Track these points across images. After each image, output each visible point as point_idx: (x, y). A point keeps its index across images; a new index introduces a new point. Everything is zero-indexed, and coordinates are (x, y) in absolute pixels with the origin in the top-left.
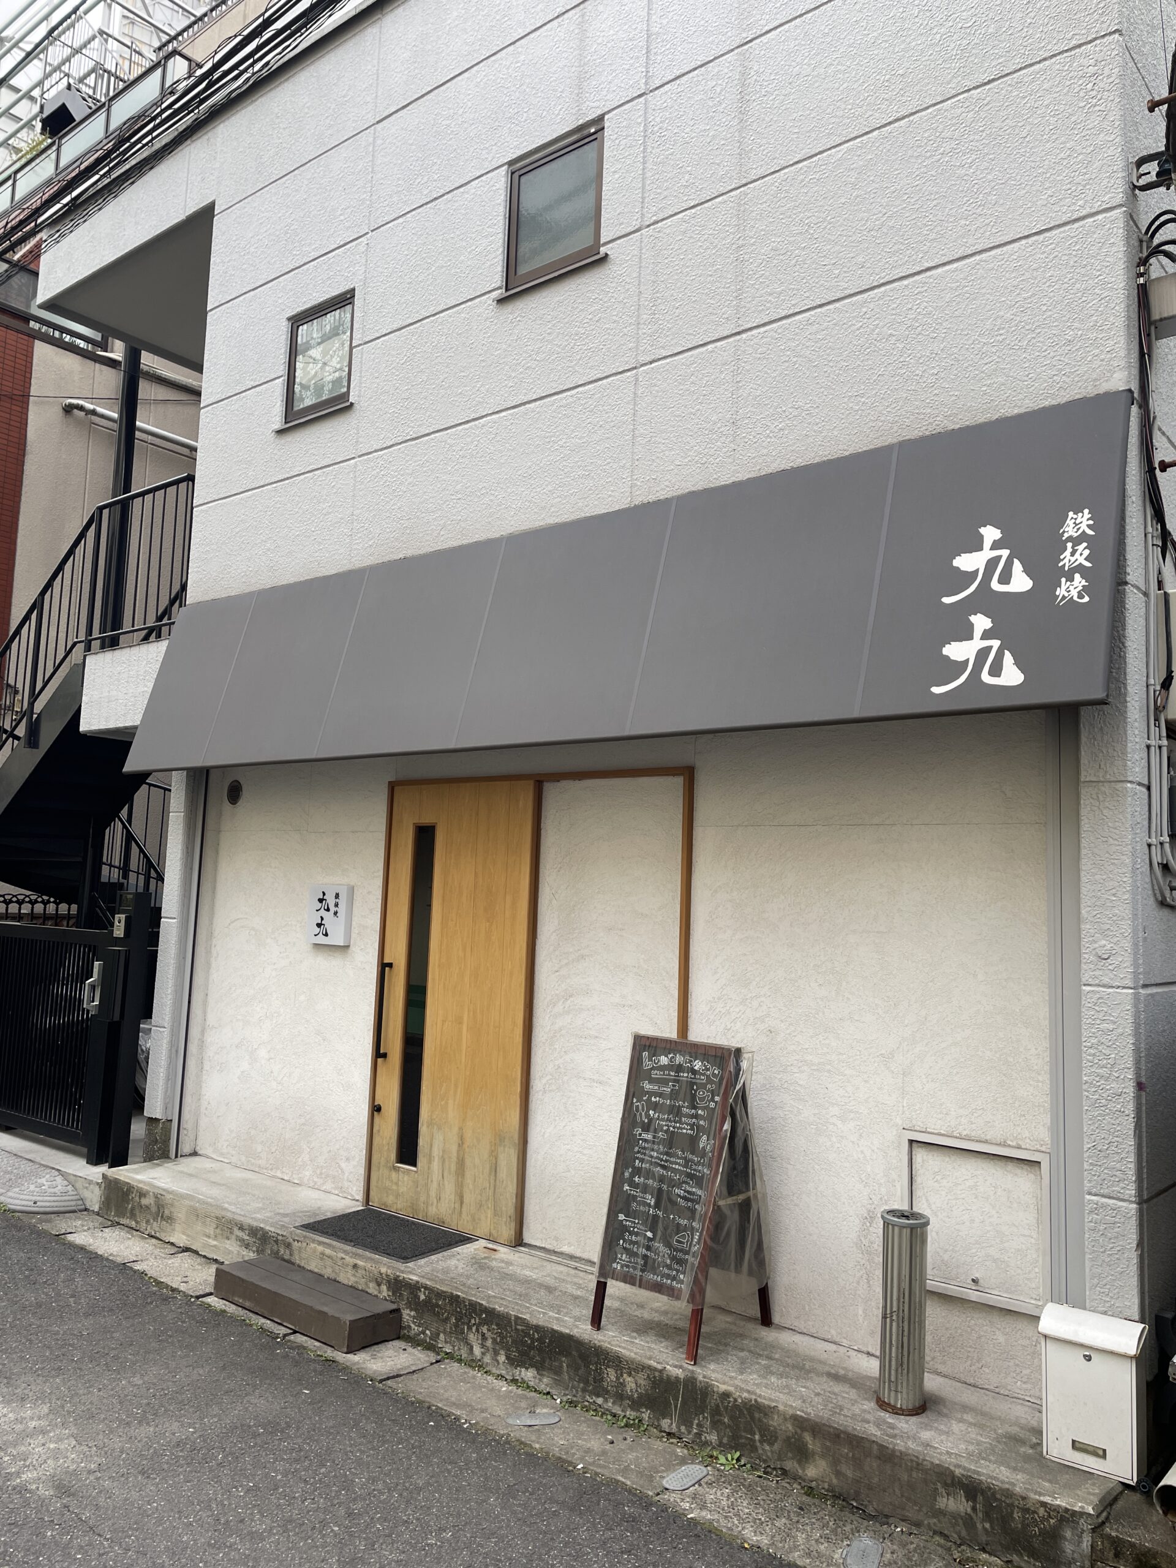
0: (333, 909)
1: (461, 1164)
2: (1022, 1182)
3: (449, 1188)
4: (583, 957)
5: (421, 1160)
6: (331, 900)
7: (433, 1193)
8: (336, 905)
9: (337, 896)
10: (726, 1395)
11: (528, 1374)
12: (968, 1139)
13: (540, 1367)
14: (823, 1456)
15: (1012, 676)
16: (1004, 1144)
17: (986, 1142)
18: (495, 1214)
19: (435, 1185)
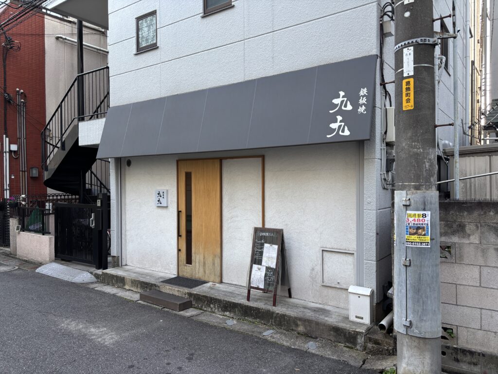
0: (162, 196)
1: (204, 263)
2: (350, 259)
3: (202, 270)
4: (235, 207)
5: (193, 263)
6: (162, 194)
7: (197, 271)
8: (163, 195)
9: (163, 193)
10: (278, 314)
11: (227, 313)
12: (337, 249)
13: (230, 311)
14: (302, 325)
15: (347, 133)
16: (346, 250)
17: (341, 249)
18: (215, 275)
19: (197, 269)
